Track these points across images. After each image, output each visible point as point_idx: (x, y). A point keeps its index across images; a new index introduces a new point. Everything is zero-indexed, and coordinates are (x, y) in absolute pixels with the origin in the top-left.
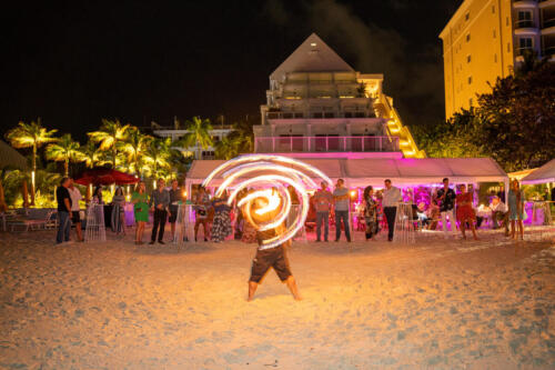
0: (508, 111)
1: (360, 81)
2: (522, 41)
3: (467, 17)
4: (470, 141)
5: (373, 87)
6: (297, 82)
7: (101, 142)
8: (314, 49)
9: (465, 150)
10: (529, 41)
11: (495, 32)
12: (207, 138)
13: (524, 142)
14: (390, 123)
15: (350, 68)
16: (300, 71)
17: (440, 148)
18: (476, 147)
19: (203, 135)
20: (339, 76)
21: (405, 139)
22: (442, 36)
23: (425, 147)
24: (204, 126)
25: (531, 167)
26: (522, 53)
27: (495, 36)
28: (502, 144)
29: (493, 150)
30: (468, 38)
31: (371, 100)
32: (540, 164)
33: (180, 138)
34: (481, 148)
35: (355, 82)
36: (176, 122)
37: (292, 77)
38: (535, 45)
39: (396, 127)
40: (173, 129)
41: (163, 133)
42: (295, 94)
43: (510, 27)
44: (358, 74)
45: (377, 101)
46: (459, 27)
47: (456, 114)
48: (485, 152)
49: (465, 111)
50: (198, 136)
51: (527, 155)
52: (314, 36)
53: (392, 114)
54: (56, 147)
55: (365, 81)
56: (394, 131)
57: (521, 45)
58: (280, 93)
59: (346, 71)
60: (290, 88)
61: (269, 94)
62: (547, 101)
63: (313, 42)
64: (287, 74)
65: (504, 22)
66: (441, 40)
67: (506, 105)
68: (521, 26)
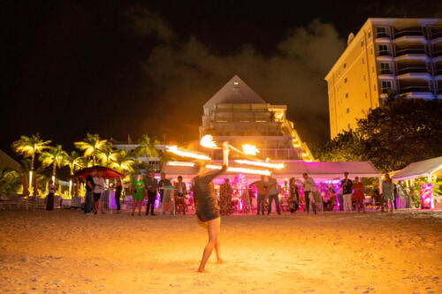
0: (378, 131)
1: (270, 110)
2: (384, 83)
3: (345, 66)
4: (352, 153)
5: (280, 114)
6: (225, 110)
7: (85, 150)
8: (236, 87)
9: (349, 159)
10: (389, 83)
11: (364, 77)
12: (154, 151)
13: (389, 152)
14: (294, 140)
15: (262, 100)
16: (226, 102)
17: (330, 157)
18: (356, 157)
19: (151, 148)
20: (255, 106)
21: (305, 152)
22: (327, 78)
23: (319, 157)
24: (152, 142)
25: (395, 170)
26: (385, 92)
27: (365, 80)
28: (375, 154)
29: (369, 158)
30: (346, 80)
31: (280, 123)
32: (401, 167)
33: (132, 151)
34: (360, 157)
35: (266, 111)
36: (129, 139)
37: (220, 106)
38: (393, 87)
39: (297, 143)
40: (127, 144)
41: (119, 146)
42: (223, 119)
43: (375, 74)
44: (269, 105)
45: (283, 125)
46: (339, 72)
47: (339, 134)
48: (363, 160)
49: (346, 132)
50: (148, 149)
51: (392, 162)
52: (236, 77)
53: (294, 134)
54: (49, 154)
55: (274, 110)
56: (296, 146)
57: (384, 87)
58: (213, 117)
59: (260, 103)
60: (220, 115)
61: (204, 118)
62: (405, 124)
63: (236, 82)
64: (217, 104)
65: (371, 70)
66: (326, 82)
67: (376, 127)
68: (383, 73)
